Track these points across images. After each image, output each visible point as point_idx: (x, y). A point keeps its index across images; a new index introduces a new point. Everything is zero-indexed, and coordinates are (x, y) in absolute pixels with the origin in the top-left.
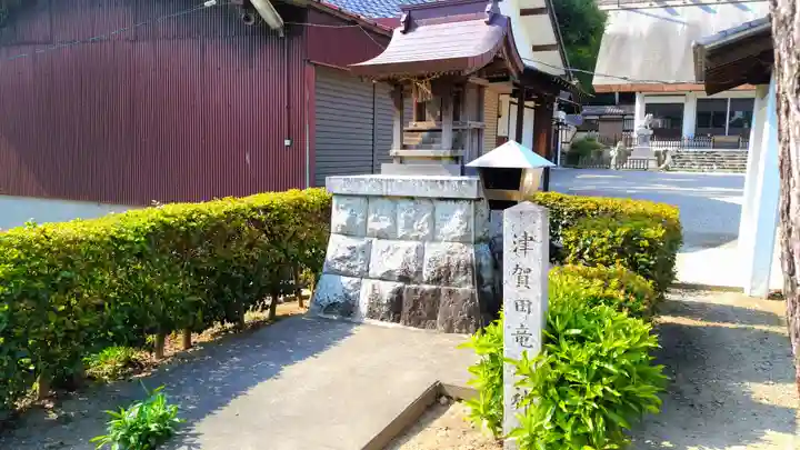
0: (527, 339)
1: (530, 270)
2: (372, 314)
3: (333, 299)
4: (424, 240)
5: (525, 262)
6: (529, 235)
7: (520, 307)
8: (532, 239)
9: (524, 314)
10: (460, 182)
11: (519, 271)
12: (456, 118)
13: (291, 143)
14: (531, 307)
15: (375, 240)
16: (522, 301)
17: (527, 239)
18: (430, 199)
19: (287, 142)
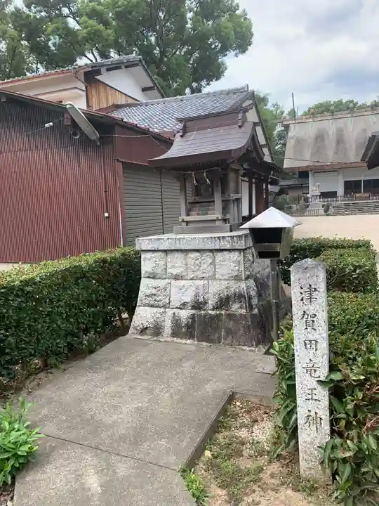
0: (315, 371)
1: (315, 315)
2: (174, 334)
3: (146, 325)
4: (208, 279)
5: (311, 309)
6: (313, 287)
7: (308, 346)
8: (315, 290)
9: (312, 351)
10: (232, 237)
11: (306, 316)
12: (223, 193)
13: (109, 215)
14: (318, 345)
15: (173, 281)
16: (310, 341)
17: (312, 290)
18: (211, 251)
19: (106, 215)
